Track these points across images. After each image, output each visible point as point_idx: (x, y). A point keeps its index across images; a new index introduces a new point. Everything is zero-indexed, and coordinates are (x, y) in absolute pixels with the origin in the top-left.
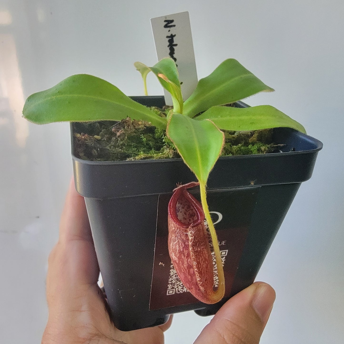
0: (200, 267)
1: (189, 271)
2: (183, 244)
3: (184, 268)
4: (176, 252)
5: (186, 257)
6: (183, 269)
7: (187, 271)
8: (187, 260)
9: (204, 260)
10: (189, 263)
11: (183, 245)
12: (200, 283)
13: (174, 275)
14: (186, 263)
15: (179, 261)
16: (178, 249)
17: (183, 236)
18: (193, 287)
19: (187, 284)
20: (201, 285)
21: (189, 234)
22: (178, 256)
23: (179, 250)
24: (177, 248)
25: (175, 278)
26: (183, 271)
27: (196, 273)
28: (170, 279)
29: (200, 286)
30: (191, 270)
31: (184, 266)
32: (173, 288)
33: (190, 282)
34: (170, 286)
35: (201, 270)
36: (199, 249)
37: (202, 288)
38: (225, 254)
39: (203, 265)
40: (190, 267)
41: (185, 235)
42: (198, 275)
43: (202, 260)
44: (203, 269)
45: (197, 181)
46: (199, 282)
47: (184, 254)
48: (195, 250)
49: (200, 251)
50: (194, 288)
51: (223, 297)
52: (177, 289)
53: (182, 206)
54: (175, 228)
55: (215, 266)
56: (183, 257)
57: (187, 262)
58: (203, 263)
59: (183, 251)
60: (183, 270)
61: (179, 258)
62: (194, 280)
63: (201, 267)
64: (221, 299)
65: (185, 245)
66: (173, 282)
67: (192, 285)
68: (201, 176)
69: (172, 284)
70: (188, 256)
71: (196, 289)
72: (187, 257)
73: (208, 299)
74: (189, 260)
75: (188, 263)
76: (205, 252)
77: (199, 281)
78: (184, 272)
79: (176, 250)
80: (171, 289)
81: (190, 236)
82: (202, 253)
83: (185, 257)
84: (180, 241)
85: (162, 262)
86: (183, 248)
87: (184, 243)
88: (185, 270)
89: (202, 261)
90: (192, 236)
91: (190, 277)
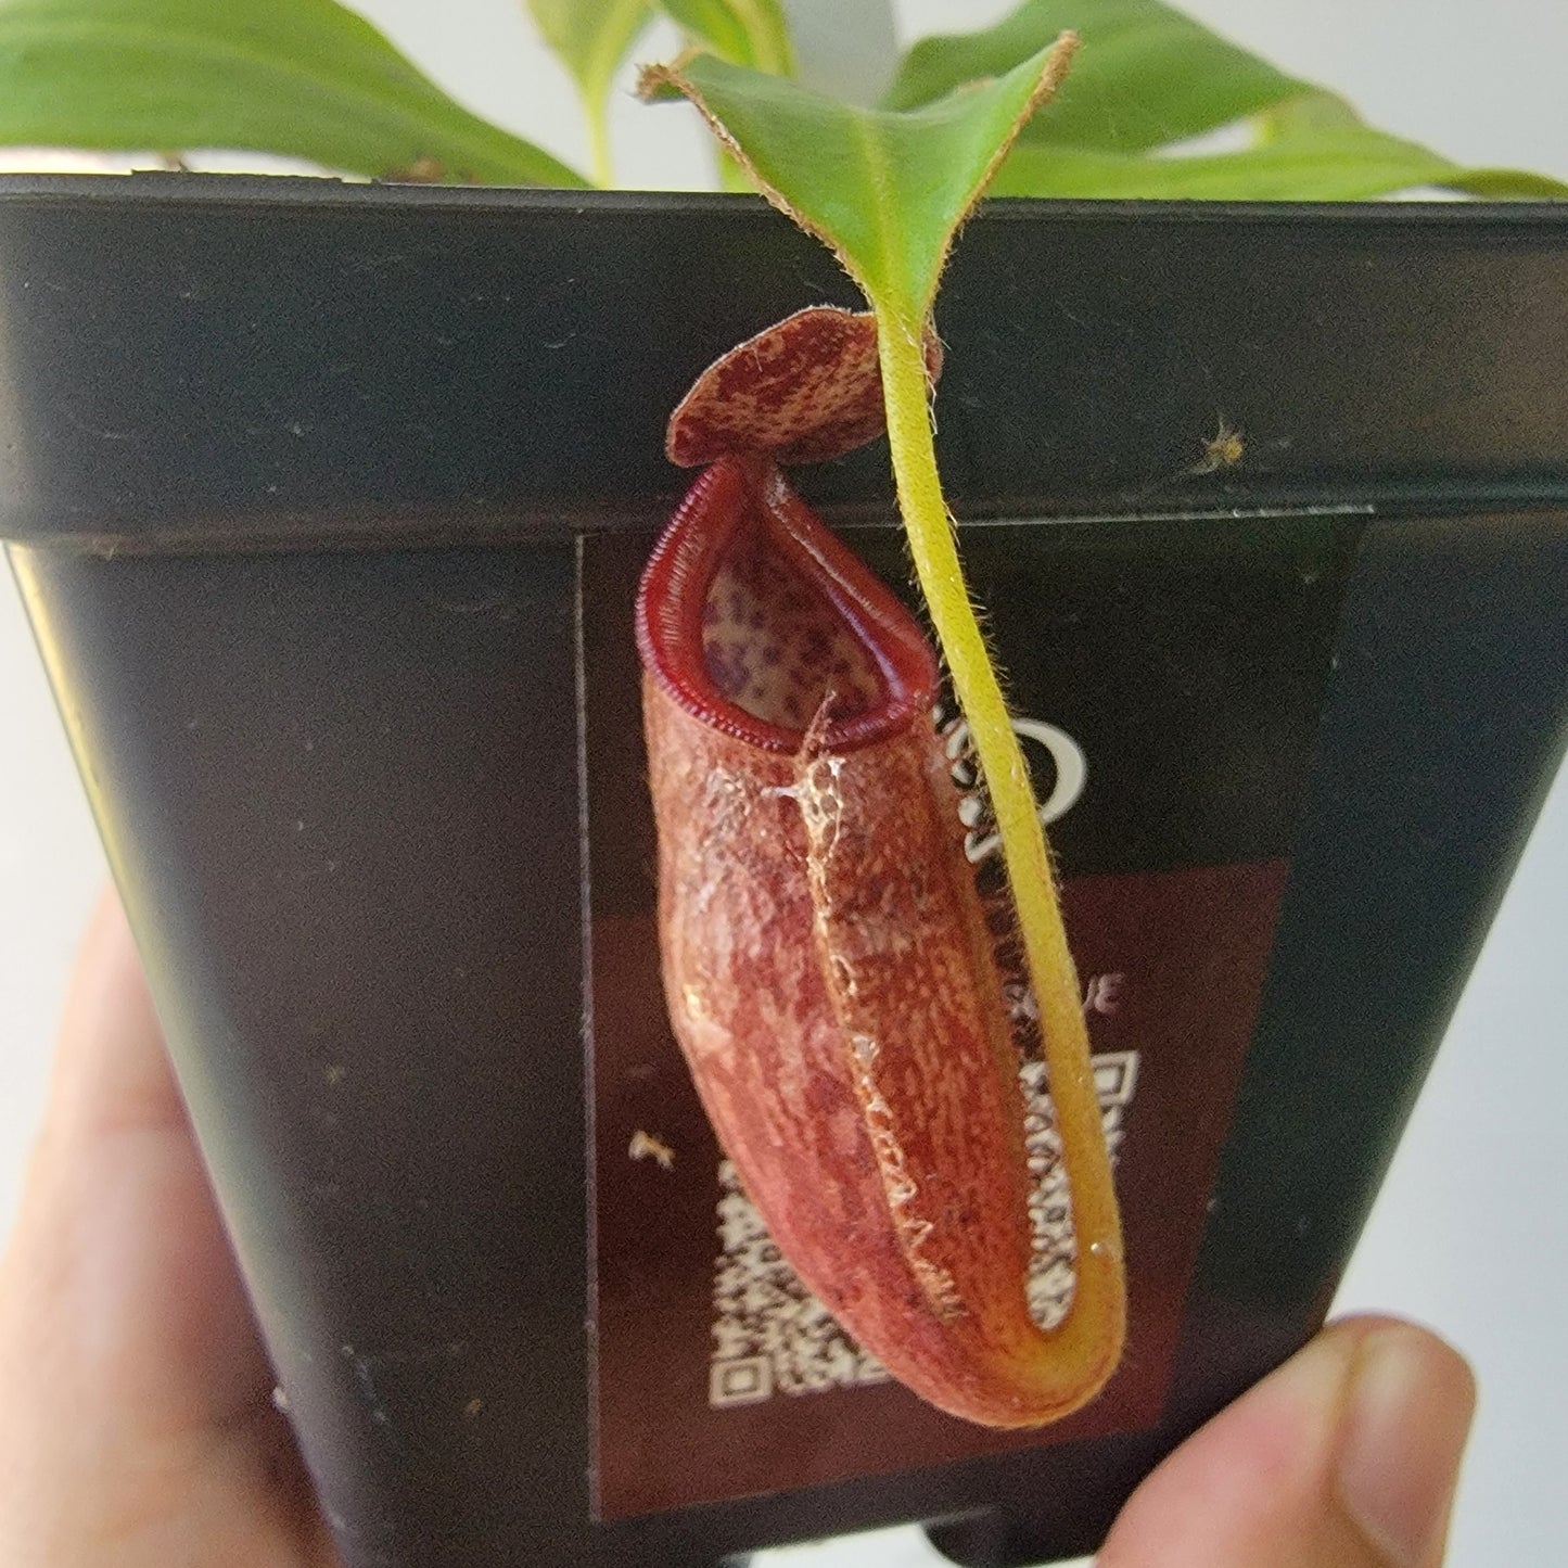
0: (911, 1091)
1: (825, 1139)
2: (763, 896)
3: (785, 1111)
4: (714, 973)
5: (791, 1008)
6: (771, 1116)
7: (810, 1135)
8: (807, 1036)
9: (944, 1039)
10: (821, 1057)
11: (765, 904)
12: (916, 1231)
13: (756, 1247)
14: (794, 1060)
15: (741, 1054)
16: (724, 946)
17: (755, 819)
18: (862, 1273)
19: (818, 1252)
20: (922, 1252)
21: (805, 791)
22: (729, 1005)
23: (735, 956)
24: (721, 940)
25: (760, 1269)
26: (778, 1142)
27: (878, 1135)
28: (728, 1281)
29: (920, 1265)
30: (844, 1122)
31: (778, 1092)
32: (753, 1350)
33: (843, 1232)
34: (729, 1335)
35: (920, 1123)
36: (901, 944)
37: (933, 1281)
38: (1118, 1089)
39: (939, 1077)
40: (829, 1093)
41: (777, 817)
42: (892, 1159)
43: (930, 1029)
44: (942, 1112)
45: (861, 304)
46: (904, 1224)
47: (774, 983)
48: (869, 950)
49: (910, 957)
50: (872, 1289)
51: (1111, 1368)
52: (783, 1356)
53: (763, 638)
54: (695, 758)
55: (1049, 1184)
56: (769, 1014)
57: (807, 1051)
58: (935, 1060)
59: (769, 959)
60: (780, 1129)
61: (743, 1026)
62: (871, 1210)
63: (921, 1096)
64: (1098, 1387)
65: (780, 905)
66: (755, 1301)
67: (856, 1260)
68: (889, 265)
69: (741, 1316)
70: (811, 997)
71: (889, 1293)
72: (802, 1011)
73: (991, 1387)
74: (821, 1033)
75: (811, 1065)
76: (952, 969)
77: (906, 1209)
78: (782, 1149)
79: (714, 960)
80: (745, 1355)
81: (816, 811)
82: (929, 975)
83: (782, 1009)
84: (742, 873)
85: (650, 1135)
86: (765, 931)
87: (775, 885)
88: (792, 1131)
89: (931, 1046)
90: (829, 806)
91: (833, 1187)
